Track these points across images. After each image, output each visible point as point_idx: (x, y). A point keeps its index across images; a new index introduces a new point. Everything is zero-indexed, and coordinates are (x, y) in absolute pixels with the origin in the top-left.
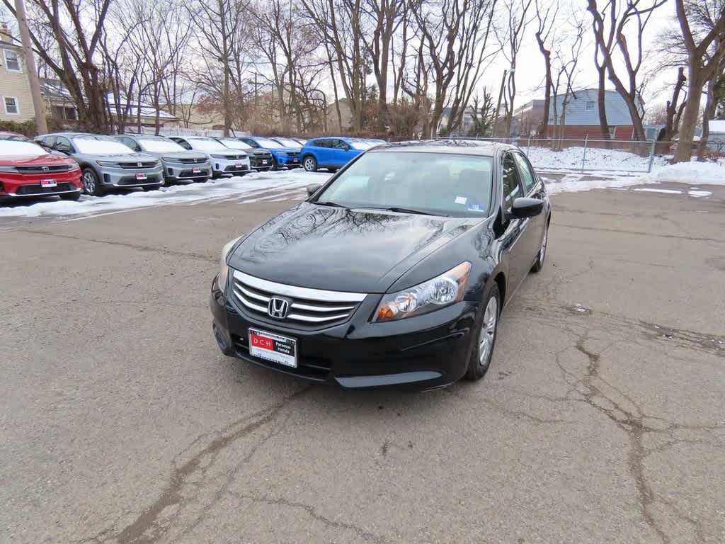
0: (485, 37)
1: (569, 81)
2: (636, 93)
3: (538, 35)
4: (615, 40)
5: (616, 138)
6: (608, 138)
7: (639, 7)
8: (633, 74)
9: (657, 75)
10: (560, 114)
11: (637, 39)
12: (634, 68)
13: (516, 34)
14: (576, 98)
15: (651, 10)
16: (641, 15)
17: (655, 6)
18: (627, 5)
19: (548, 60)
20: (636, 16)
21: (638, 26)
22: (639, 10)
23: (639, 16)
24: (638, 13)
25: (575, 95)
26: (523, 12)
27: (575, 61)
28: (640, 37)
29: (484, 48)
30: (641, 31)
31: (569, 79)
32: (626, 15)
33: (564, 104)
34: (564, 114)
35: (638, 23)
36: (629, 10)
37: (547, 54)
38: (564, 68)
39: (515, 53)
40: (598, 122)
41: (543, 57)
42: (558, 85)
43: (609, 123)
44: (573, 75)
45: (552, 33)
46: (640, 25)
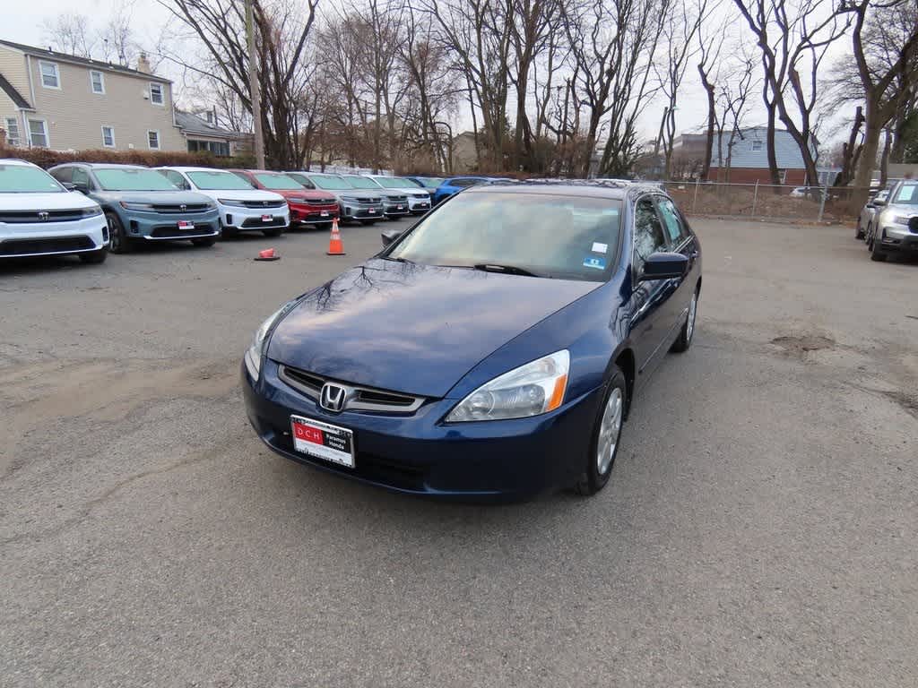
0: (646, 70)
1: (736, 120)
2: (810, 133)
3: (701, 67)
4: (786, 77)
5: (786, 184)
6: (778, 182)
7: (815, 40)
8: (806, 113)
10: (725, 155)
11: (811, 75)
12: (807, 107)
13: (677, 66)
14: (743, 139)
15: (827, 43)
16: (815, 48)
17: (832, 39)
18: (800, 39)
19: (711, 95)
20: (809, 50)
21: (812, 62)
22: (813, 43)
23: (813, 50)
24: (811, 46)
25: (741, 134)
26: (685, 43)
27: (743, 99)
28: (814, 73)
29: (644, 84)
30: (815, 67)
31: (736, 118)
32: (800, 48)
33: (730, 145)
34: (730, 155)
35: (812, 57)
36: (803, 43)
37: (710, 89)
38: (730, 106)
39: (676, 87)
40: (765, 164)
41: (705, 93)
42: (724, 124)
43: (779, 165)
44: (740, 114)
45: (716, 66)
46: (815, 60)
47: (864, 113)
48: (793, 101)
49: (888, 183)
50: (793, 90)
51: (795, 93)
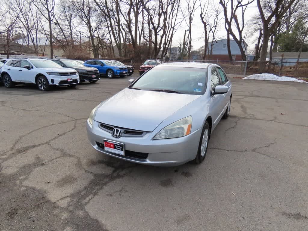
0: (176, 15)
1: (214, 35)
2: (242, 41)
3: (201, 15)
5: (236, 60)
6: (231, 60)
7: (243, 3)
8: (240, 32)
9: (253, 34)
11: (242, 17)
12: (241, 30)
13: (191, 14)
14: (217, 43)
15: (247, 5)
17: (249, 3)
18: (237, 2)
19: (205, 26)
20: (241, 7)
21: (242, 11)
22: (242, 4)
24: (242, 6)
25: (216, 42)
26: (193, 4)
27: (216, 26)
28: (243, 16)
29: (175, 20)
30: (243, 13)
31: (214, 34)
32: (237, 7)
33: (212, 45)
36: (238, 4)
37: (205, 23)
38: (211, 30)
39: (191, 23)
40: (227, 53)
41: (203, 25)
42: (209, 37)
43: (232, 54)
44: (215, 33)
45: (206, 15)
46: (243, 11)
47: (262, 32)
48: (236, 27)
49: (272, 59)
50: (235, 23)
51: (236, 25)
